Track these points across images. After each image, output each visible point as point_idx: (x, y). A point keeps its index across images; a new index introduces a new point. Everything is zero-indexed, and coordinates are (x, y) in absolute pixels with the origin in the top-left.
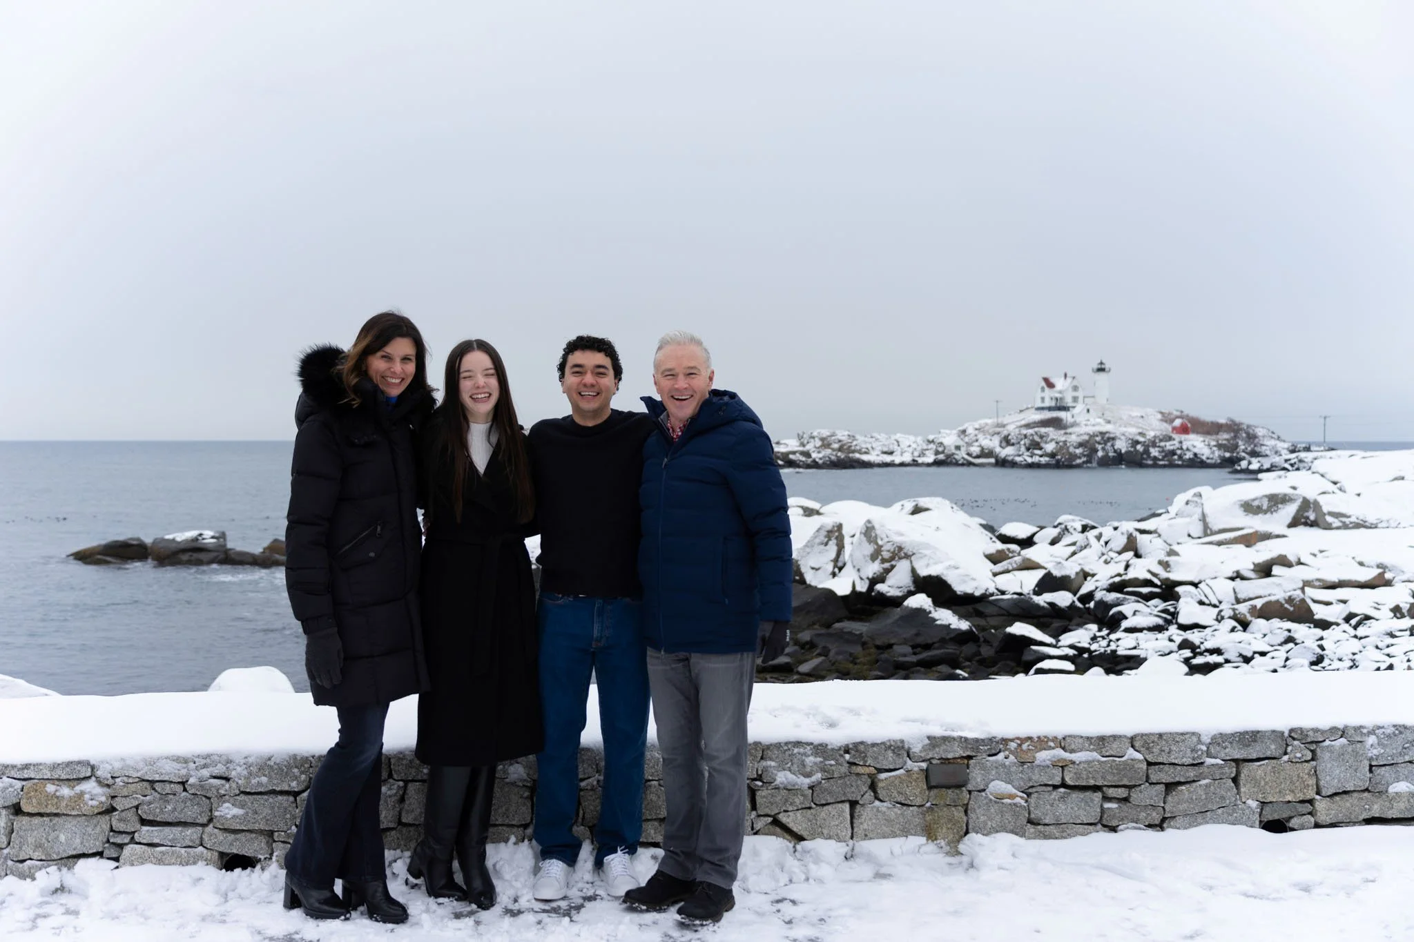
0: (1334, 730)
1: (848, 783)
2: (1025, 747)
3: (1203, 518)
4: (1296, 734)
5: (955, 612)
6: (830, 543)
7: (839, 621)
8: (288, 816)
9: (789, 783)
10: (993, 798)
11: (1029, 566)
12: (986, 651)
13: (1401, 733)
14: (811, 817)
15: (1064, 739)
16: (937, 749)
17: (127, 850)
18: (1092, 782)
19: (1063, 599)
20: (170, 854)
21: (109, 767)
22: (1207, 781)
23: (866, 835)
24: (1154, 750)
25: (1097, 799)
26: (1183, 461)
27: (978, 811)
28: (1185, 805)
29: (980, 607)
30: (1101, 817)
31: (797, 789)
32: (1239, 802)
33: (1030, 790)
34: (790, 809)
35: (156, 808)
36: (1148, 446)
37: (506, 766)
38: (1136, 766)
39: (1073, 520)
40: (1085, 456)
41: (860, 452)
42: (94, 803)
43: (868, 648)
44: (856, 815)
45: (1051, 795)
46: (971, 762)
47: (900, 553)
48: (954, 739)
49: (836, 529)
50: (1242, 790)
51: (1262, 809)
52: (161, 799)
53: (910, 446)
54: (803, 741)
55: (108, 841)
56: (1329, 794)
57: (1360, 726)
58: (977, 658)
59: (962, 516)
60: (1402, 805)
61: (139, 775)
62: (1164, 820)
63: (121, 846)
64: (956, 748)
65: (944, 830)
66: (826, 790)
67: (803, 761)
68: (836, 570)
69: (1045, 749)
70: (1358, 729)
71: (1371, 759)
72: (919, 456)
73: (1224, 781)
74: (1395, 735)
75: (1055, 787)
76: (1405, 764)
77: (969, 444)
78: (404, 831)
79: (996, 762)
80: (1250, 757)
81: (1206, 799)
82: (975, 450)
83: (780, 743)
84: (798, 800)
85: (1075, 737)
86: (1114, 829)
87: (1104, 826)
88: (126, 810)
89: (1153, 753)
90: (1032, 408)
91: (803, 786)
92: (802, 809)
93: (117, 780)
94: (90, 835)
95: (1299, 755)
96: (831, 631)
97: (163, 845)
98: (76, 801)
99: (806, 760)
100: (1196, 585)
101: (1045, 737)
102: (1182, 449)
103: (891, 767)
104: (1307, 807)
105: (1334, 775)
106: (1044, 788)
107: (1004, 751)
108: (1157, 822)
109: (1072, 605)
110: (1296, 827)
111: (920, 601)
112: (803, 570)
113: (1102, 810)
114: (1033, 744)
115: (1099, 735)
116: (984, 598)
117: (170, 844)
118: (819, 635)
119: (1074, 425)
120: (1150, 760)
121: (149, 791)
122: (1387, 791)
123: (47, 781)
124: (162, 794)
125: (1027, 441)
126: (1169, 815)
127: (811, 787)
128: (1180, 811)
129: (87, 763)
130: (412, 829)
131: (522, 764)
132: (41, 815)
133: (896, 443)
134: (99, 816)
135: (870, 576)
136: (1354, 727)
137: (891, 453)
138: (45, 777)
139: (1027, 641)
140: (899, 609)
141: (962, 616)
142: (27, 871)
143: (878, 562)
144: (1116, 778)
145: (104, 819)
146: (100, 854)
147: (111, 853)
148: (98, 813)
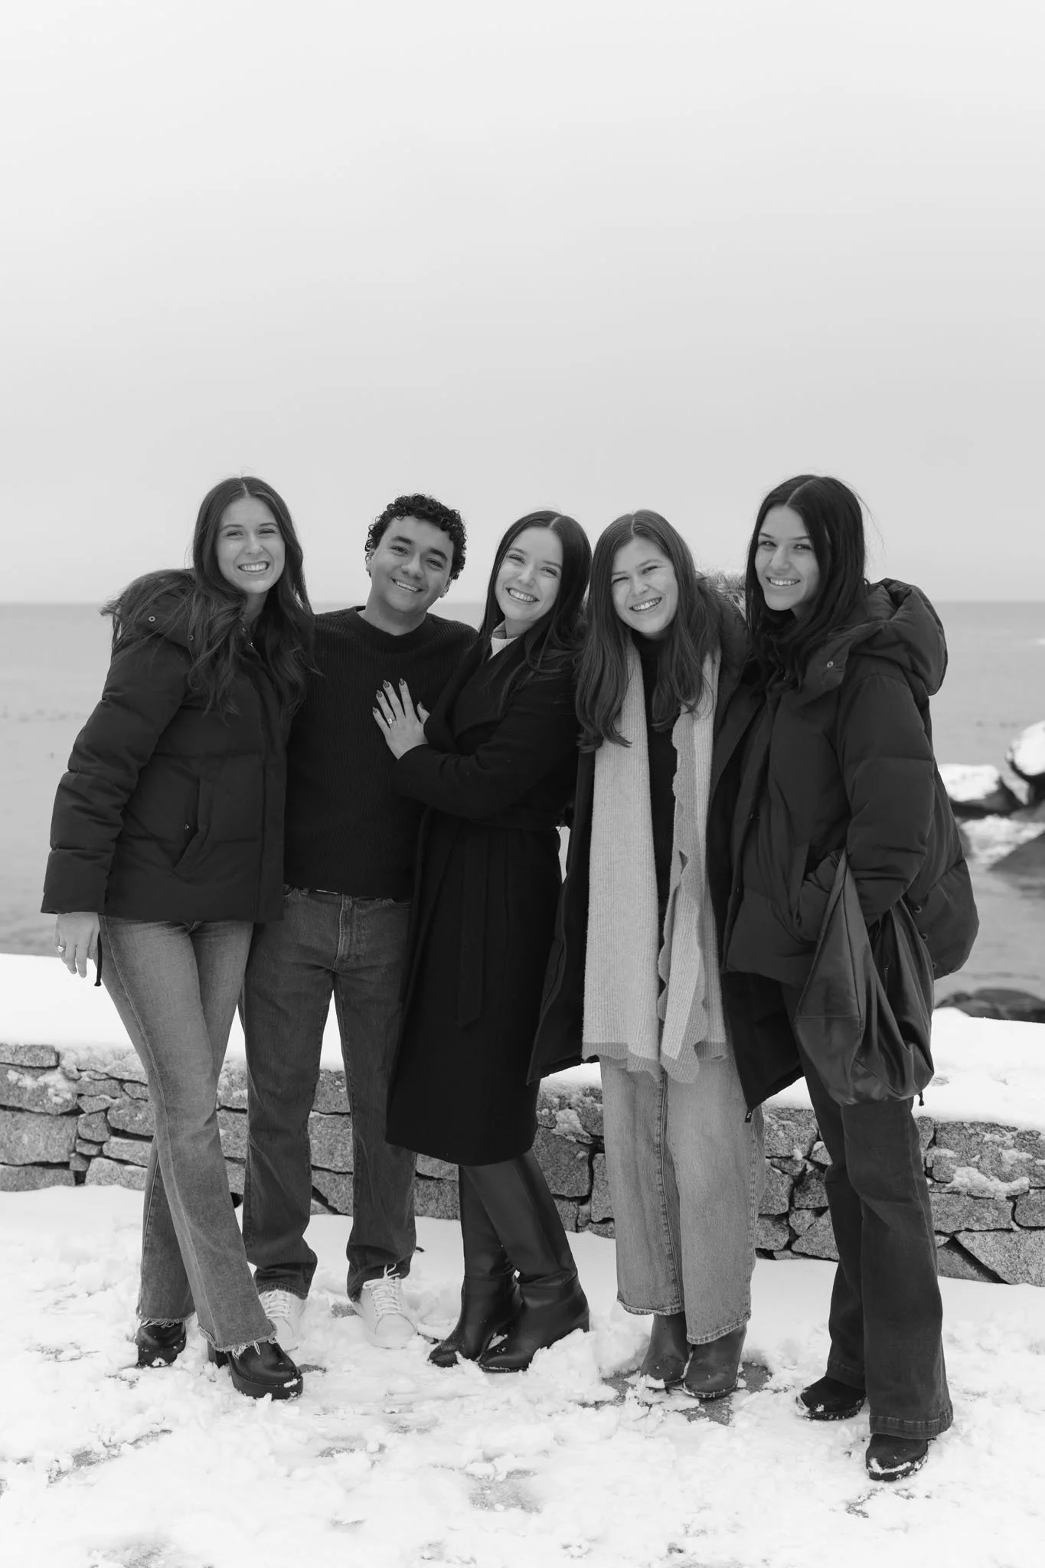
9: (974, 1187)
14: (1010, 1245)
17: (96, 1163)
20: (140, 1175)
21: (74, 1057)
31: (988, 1198)
34: (976, 1227)
35: (126, 1115)
37: (553, 1111)
42: (59, 1100)
52: (131, 1104)
54: (1001, 1124)
55: (74, 1151)
61: (106, 1070)
63: (88, 1159)
66: (1036, 1205)
67: (1000, 1155)
78: (421, 1186)
83: (963, 1123)
84: (989, 1216)
88: (93, 1113)
91: (998, 1194)
92: (995, 1230)
93: (83, 1074)
94: (54, 1139)
97: (132, 1164)
98: (39, 1096)
99: (1004, 1154)
117: (141, 1163)
121: (118, 1094)
123: (10, 1067)
124: (133, 1099)
127: (1012, 1198)
129: (51, 1050)
130: (431, 1183)
131: (576, 1110)
132: (4, 1107)
134: (65, 1117)
138: (7, 1062)
145: (69, 1121)
146: (65, 1165)
147: (77, 1165)
148: (63, 1114)
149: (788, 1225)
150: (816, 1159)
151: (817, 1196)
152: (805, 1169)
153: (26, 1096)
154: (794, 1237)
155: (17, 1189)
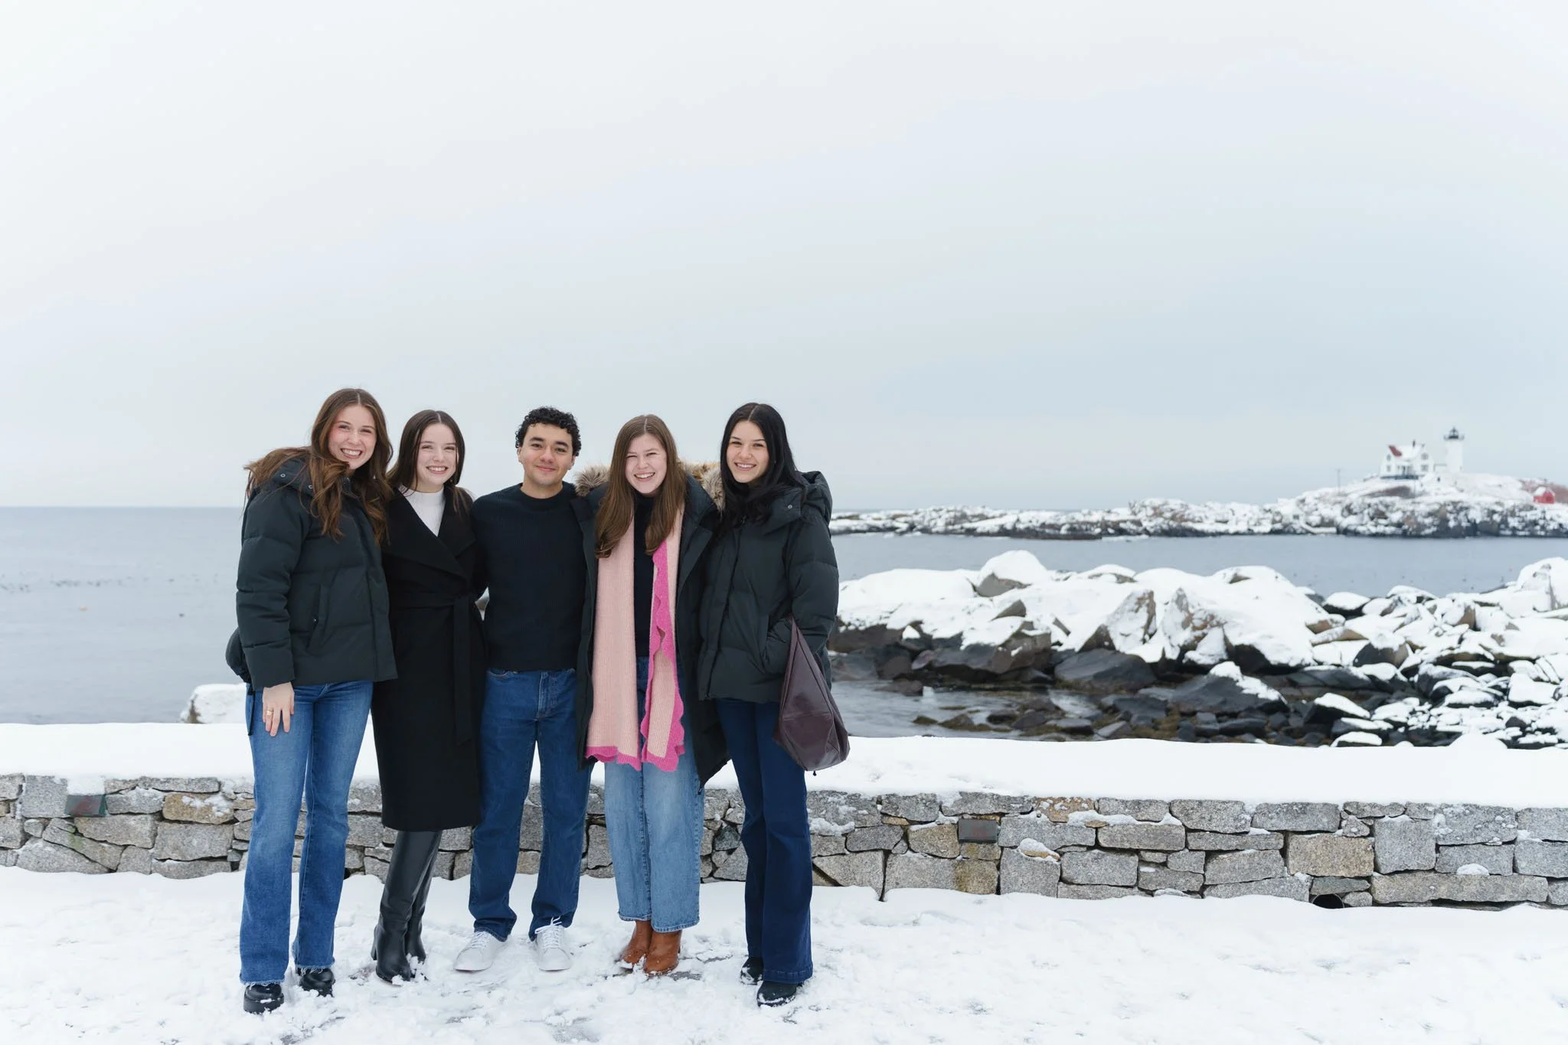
0: (1394, 806)
1: (881, 832)
2: (1057, 807)
3: (1551, 592)
4: (1352, 808)
5: (1264, 681)
6: (1141, 610)
7: (1146, 687)
8: (377, 834)
9: (824, 829)
10: (1023, 854)
11: (1350, 637)
12: (1295, 722)
13: (1472, 813)
14: (845, 863)
15: (1098, 801)
16: (969, 805)
18: (1127, 846)
19: (1384, 671)
21: (232, 784)
22: (1251, 851)
23: (897, 884)
24: (1194, 817)
25: (1133, 863)
26: (1547, 532)
27: (1009, 867)
28: (1227, 874)
29: (1294, 677)
30: (1138, 880)
31: (832, 835)
32: (1286, 874)
33: (1063, 850)
34: (824, 854)
36: (1506, 516)
38: (1173, 832)
39: (1408, 592)
40: (1435, 526)
41: (1193, 521)
42: (220, 814)
43: (1172, 715)
44: (888, 863)
45: (1084, 855)
46: (1003, 819)
47: (1211, 621)
48: (986, 796)
49: (1147, 596)
50: (1291, 862)
51: (1312, 883)
53: (1245, 515)
54: (839, 790)
55: (231, 848)
56: (1388, 872)
57: (1426, 804)
58: (1284, 729)
59: (1286, 585)
60: (1473, 889)
62: (1204, 887)
64: (987, 805)
65: (975, 883)
66: (859, 838)
67: (837, 809)
68: (1147, 637)
69: (1078, 810)
70: (1422, 806)
71: (1437, 838)
72: (1255, 525)
73: (1270, 852)
74: (1465, 815)
75: (1090, 848)
76: (1478, 846)
77: (1308, 514)
79: (1028, 820)
80: (1299, 829)
81: (1250, 869)
82: (1315, 519)
84: (832, 847)
85: (1109, 800)
86: (1151, 893)
87: (1142, 890)
89: (1192, 819)
90: (1377, 476)
91: (837, 832)
92: (836, 855)
93: (238, 795)
94: (217, 840)
95: (1354, 830)
96: (1137, 696)
98: (205, 812)
99: (840, 808)
100: (1533, 661)
101: (1079, 798)
102: (1544, 518)
103: (924, 820)
104: (1364, 884)
105: (1393, 852)
106: (1077, 848)
107: (1036, 810)
108: (1197, 889)
109: (1394, 679)
110: (1351, 904)
111: (1229, 669)
112: (1112, 636)
113: (1138, 873)
114: (1066, 804)
115: (1135, 799)
116: (1298, 668)
118: (1121, 700)
119: (1423, 494)
120: (1189, 827)
122: (1455, 873)
123: (183, 794)
125: (1371, 511)
126: (1210, 883)
127: (845, 835)
128: (1221, 879)
129: (215, 780)
132: (179, 822)
133: (1230, 512)
134: (224, 826)
135: (1181, 643)
136: (1418, 804)
137: (1226, 522)
138: (182, 790)
139: (1337, 714)
140: (1205, 677)
141: (1270, 685)
142: (167, 869)
143: (1189, 629)
144: (1152, 843)
145: (228, 828)
146: (224, 858)
147: (233, 857)
148: (224, 823)
149: (712, 861)
150: (729, 819)
151: (729, 842)
152: (722, 826)
153: (196, 814)
154: (715, 868)
155: (188, 877)
